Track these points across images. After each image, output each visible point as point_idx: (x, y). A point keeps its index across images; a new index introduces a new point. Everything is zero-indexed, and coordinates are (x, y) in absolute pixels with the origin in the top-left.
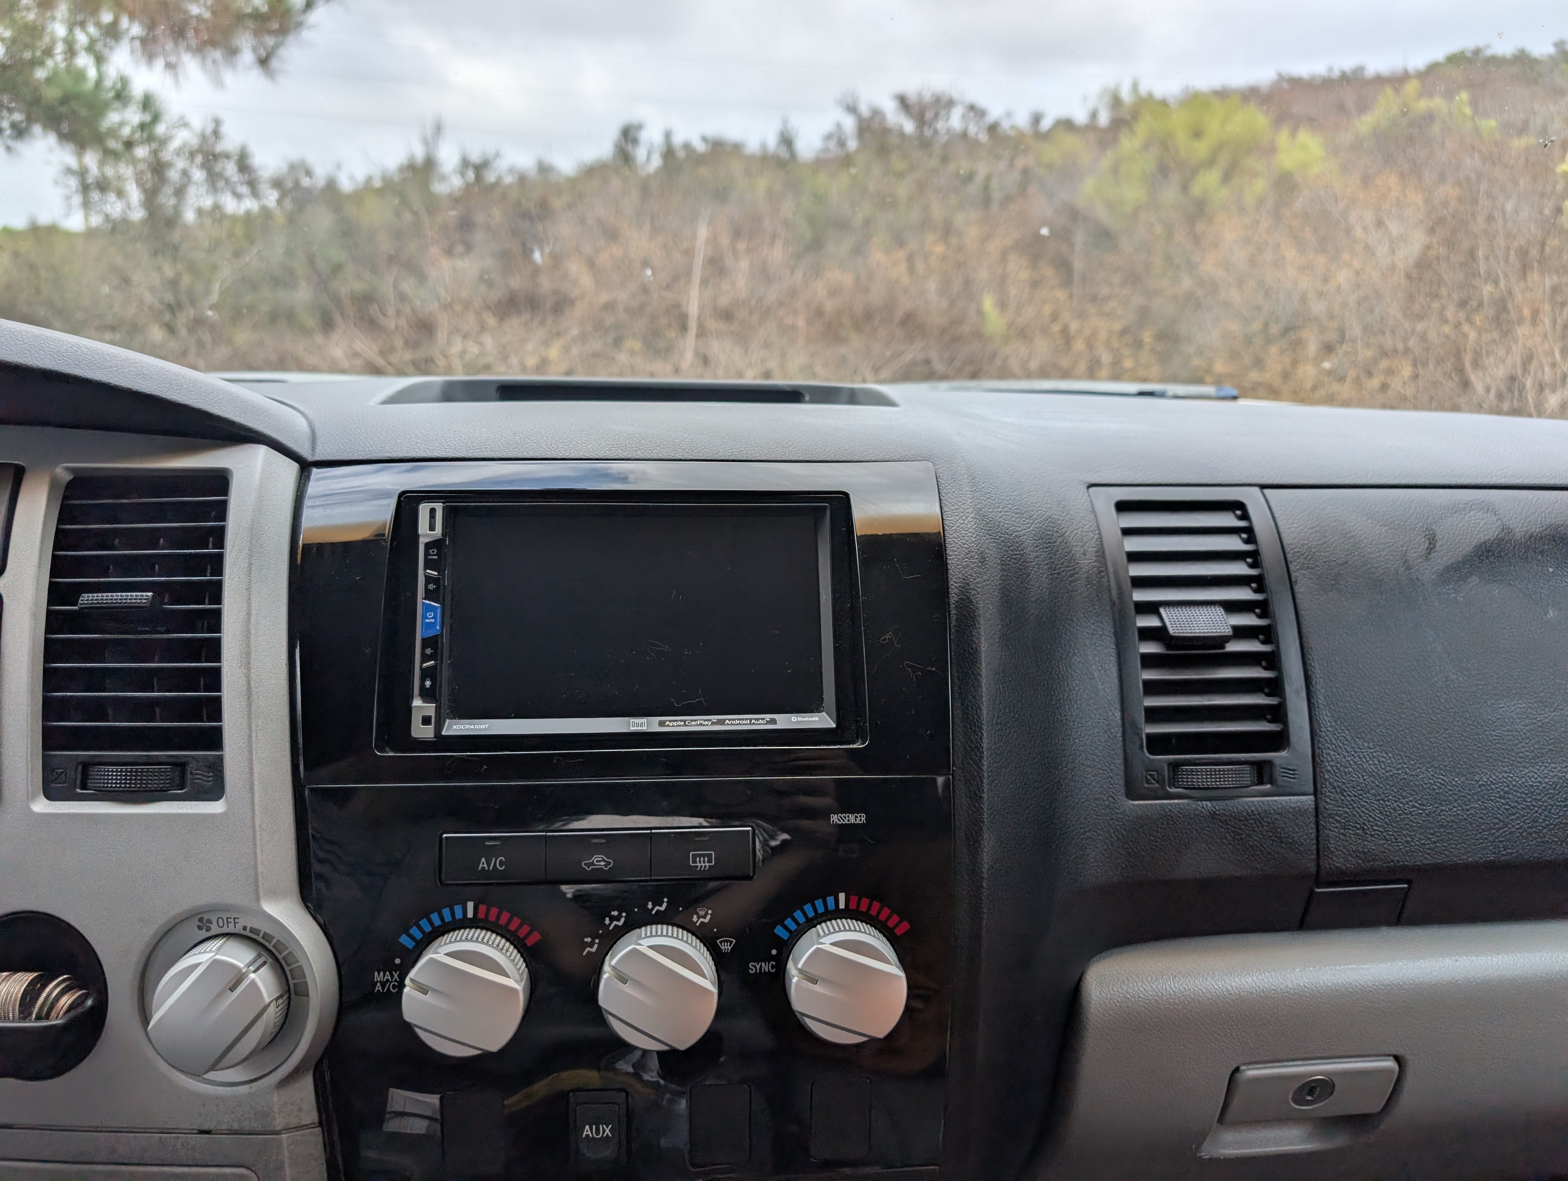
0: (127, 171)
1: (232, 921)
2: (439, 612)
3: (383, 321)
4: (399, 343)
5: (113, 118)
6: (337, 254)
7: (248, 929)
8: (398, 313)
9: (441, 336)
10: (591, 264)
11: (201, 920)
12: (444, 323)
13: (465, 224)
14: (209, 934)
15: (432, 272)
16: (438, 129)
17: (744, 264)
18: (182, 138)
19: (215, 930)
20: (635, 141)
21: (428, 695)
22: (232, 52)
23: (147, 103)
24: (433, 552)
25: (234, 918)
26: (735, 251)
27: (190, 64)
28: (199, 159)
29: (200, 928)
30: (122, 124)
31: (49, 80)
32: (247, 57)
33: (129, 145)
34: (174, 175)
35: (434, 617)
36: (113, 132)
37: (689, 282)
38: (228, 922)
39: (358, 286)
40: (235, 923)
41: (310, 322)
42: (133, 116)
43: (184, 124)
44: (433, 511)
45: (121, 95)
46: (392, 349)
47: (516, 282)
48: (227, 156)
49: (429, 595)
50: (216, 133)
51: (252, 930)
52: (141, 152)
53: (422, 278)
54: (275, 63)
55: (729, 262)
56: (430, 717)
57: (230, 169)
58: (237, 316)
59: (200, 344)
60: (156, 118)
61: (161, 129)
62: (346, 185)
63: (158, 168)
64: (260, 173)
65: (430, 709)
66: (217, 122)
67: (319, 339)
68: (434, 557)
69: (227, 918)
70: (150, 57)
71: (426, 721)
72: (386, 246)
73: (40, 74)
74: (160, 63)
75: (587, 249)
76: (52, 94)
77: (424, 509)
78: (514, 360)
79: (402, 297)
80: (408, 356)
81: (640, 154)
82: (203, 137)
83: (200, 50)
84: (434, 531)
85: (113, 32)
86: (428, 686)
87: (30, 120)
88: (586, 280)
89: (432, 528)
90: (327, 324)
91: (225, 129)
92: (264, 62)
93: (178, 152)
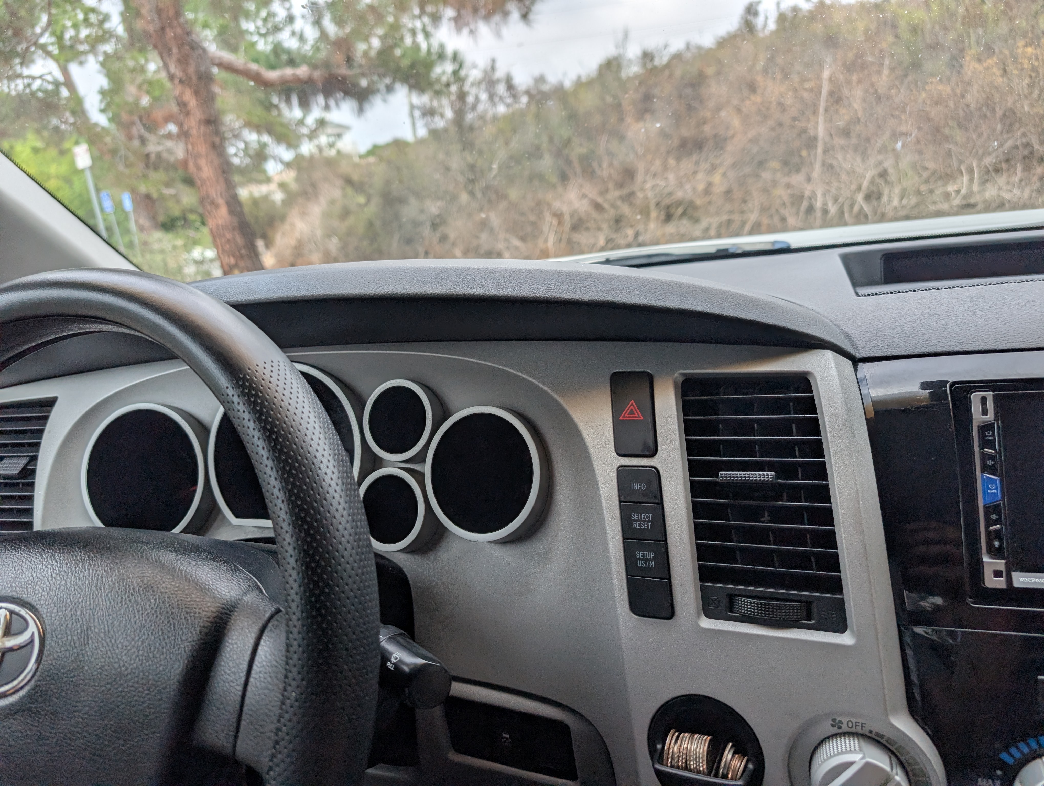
0: (445, 101)
1: (860, 725)
2: (998, 482)
3: (599, 172)
4: (611, 185)
5: (438, 70)
6: (565, 132)
7: (874, 733)
8: (611, 165)
9: (639, 177)
10: (739, 110)
11: (834, 720)
12: (641, 166)
13: (647, 98)
14: (840, 731)
15: (630, 134)
16: (626, 35)
17: (858, 93)
18: (474, 74)
19: (845, 728)
20: (756, 14)
21: (996, 553)
22: (506, 14)
23: (455, 57)
24: (989, 433)
25: (862, 724)
26: (849, 82)
27: (483, 29)
28: (483, 86)
29: (833, 726)
30: (444, 73)
31: (403, 56)
32: (515, 15)
33: (448, 85)
34: (470, 99)
35: (996, 489)
36: (438, 80)
37: (815, 113)
38: (856, 726)
39: (583, 151)
40: (862, 726)
41: (554, 179)
42: (449, 67)
43: (475, 66)
44: (984, 399)
45: (441, 56)
46: (607, 190)
47: (685, 132)
48: (498, 81)
49: (985, 468)
50: (493, 68)
51: (877, 734)
52: (454, 88)
53: (622, 138)
54: (531, 16)
55: (846, 92)
56: (1001, 572)
57: (501, 89)
58: (511, 180)
59: (490, 201)
60: (461, 66)
61: (463, 73)
62: (568, 84)
63: (462, 96)
64: (519, 89)
65: (1000, 564)
66: (493, 61)
67: (560, 189)
68: (990, 438)
69: (856, 723)
70: (459, 29)
71: (998, 574)
72: (597, 120)
73: (398, 52)
74: (465, 31)
75: (735, 102)
76: (405, 63)
77: (975, 398)
78: (688, 187)
79: (611, 154)
80: (617, 193)
81: (759, 21)
82: (485, 72)
83: (487, 18)
84: (987, 415)
85: (436, 18)
86: (997, 546)
87: (394, 81)
88: (736, 122)
89: (985, 413)
90: (564, 178)
91: (498, 65)
92: (525, 17)
93: (472, 85)
